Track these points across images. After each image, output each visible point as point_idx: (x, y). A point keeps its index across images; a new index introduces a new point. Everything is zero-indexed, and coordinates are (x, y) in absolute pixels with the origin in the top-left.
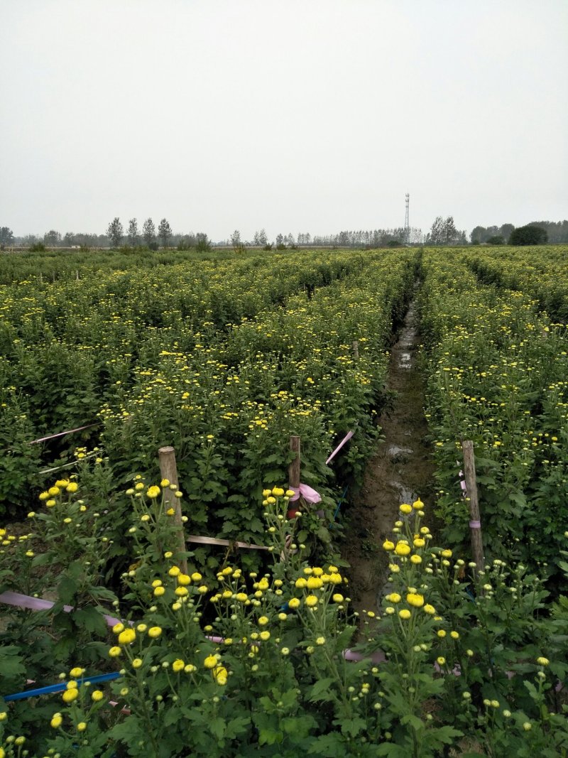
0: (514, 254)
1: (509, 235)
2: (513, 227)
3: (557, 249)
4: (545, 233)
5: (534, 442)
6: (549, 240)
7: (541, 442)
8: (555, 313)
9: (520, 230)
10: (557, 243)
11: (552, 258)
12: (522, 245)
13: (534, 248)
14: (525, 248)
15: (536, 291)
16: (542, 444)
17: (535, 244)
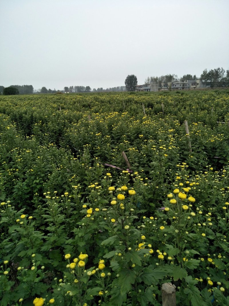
0: (4, 98)
1: (3, 91)
2: (4, 87)
3: (22, 96)
4: (17, 90)
5: (9, 173)
6: (20, 93)
7: (12, 173)
8: (21, 121)
9: (6, 89)
10: (23, 94)
11: (20, 100)
12: (9, 95)
13: (14, 96)
14: (10, 96)
15: (13, 113)
16: (13, 173)
17: (14, 94)
